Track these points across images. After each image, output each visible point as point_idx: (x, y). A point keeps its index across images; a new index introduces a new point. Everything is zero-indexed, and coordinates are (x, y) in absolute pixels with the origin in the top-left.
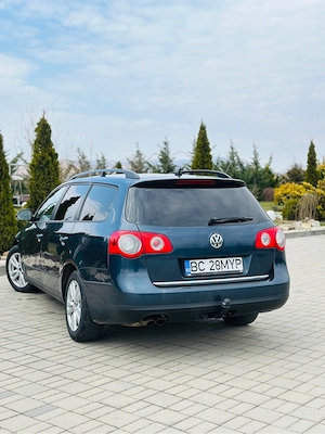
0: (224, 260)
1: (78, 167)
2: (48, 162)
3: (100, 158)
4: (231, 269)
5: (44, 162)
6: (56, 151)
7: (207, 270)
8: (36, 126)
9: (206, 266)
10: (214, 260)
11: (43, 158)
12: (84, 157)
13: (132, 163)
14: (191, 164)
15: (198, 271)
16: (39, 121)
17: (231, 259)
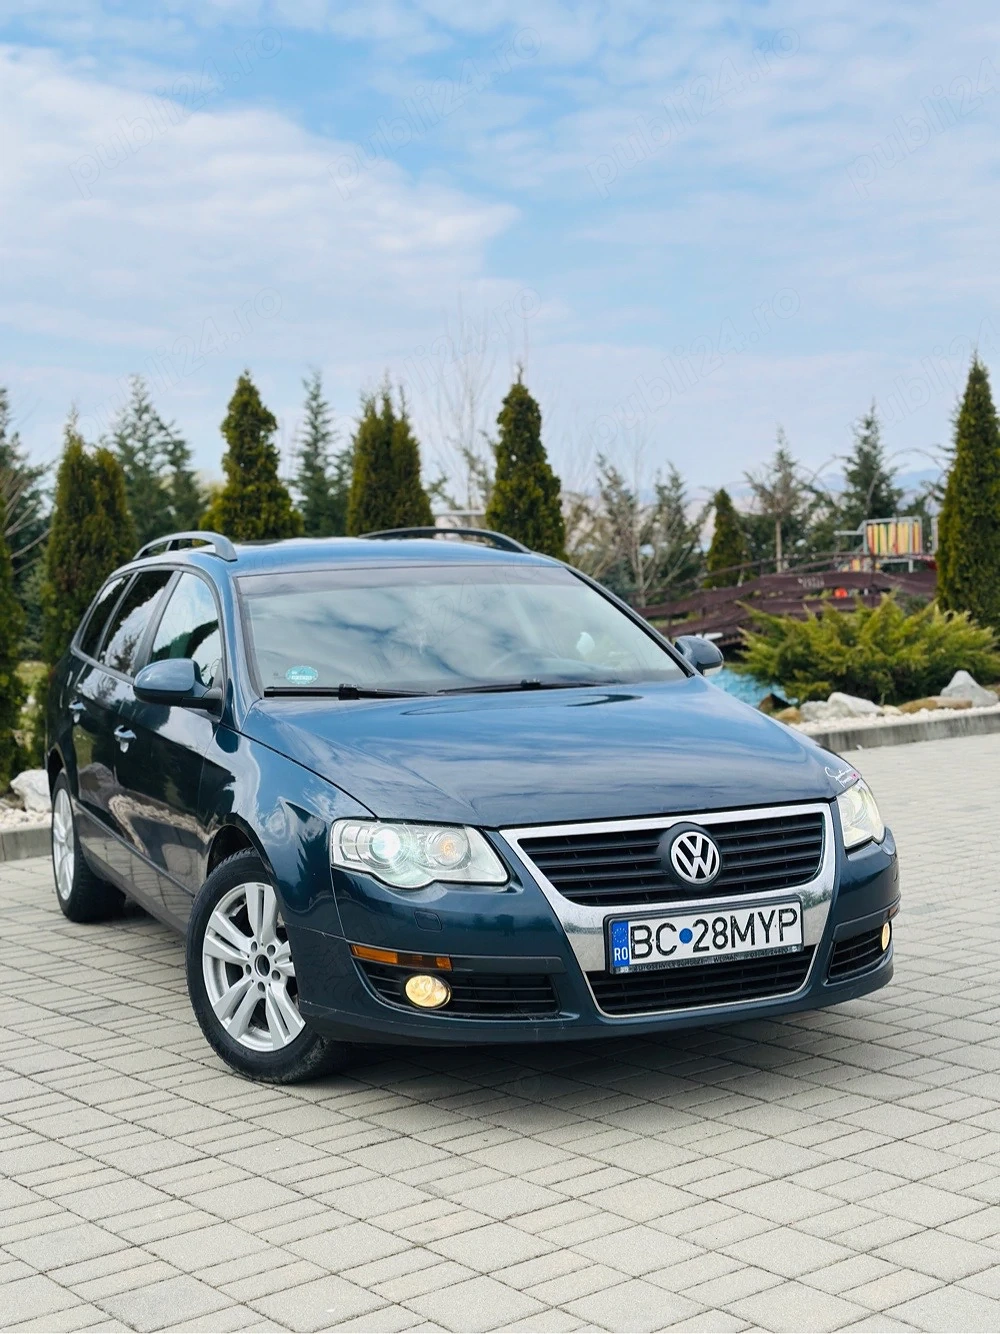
1: (601, 510)
2: (533, 504)
3: (665, 482)
5: (523, 504)
6: (555, 473)
8: (501, 407)
11: (521, 492)
12: (616, 482)
13: (760, 489)
14: (944, 482)
16: (506, 392)
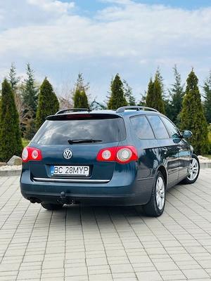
0: (76, 167)
4: (79, 173)
7: (64, 173)
9: (64, 170)
10: (69, 167)
15: (58, 173)
17: (81, 167)
